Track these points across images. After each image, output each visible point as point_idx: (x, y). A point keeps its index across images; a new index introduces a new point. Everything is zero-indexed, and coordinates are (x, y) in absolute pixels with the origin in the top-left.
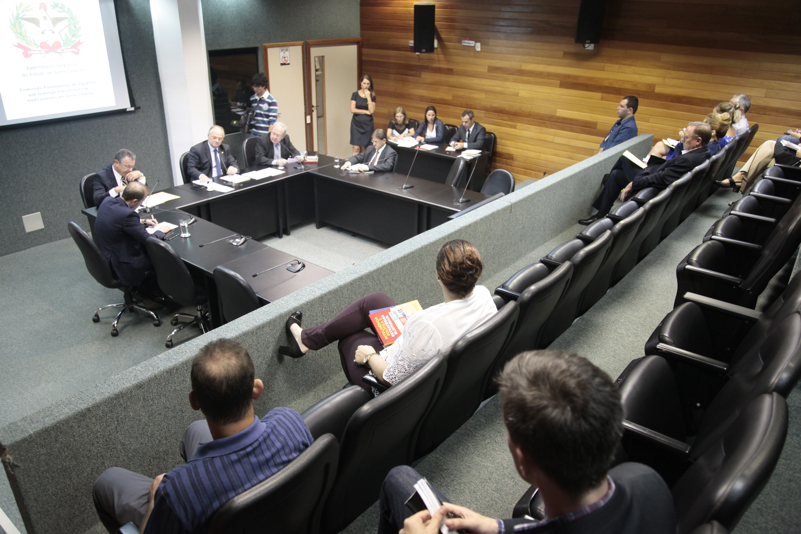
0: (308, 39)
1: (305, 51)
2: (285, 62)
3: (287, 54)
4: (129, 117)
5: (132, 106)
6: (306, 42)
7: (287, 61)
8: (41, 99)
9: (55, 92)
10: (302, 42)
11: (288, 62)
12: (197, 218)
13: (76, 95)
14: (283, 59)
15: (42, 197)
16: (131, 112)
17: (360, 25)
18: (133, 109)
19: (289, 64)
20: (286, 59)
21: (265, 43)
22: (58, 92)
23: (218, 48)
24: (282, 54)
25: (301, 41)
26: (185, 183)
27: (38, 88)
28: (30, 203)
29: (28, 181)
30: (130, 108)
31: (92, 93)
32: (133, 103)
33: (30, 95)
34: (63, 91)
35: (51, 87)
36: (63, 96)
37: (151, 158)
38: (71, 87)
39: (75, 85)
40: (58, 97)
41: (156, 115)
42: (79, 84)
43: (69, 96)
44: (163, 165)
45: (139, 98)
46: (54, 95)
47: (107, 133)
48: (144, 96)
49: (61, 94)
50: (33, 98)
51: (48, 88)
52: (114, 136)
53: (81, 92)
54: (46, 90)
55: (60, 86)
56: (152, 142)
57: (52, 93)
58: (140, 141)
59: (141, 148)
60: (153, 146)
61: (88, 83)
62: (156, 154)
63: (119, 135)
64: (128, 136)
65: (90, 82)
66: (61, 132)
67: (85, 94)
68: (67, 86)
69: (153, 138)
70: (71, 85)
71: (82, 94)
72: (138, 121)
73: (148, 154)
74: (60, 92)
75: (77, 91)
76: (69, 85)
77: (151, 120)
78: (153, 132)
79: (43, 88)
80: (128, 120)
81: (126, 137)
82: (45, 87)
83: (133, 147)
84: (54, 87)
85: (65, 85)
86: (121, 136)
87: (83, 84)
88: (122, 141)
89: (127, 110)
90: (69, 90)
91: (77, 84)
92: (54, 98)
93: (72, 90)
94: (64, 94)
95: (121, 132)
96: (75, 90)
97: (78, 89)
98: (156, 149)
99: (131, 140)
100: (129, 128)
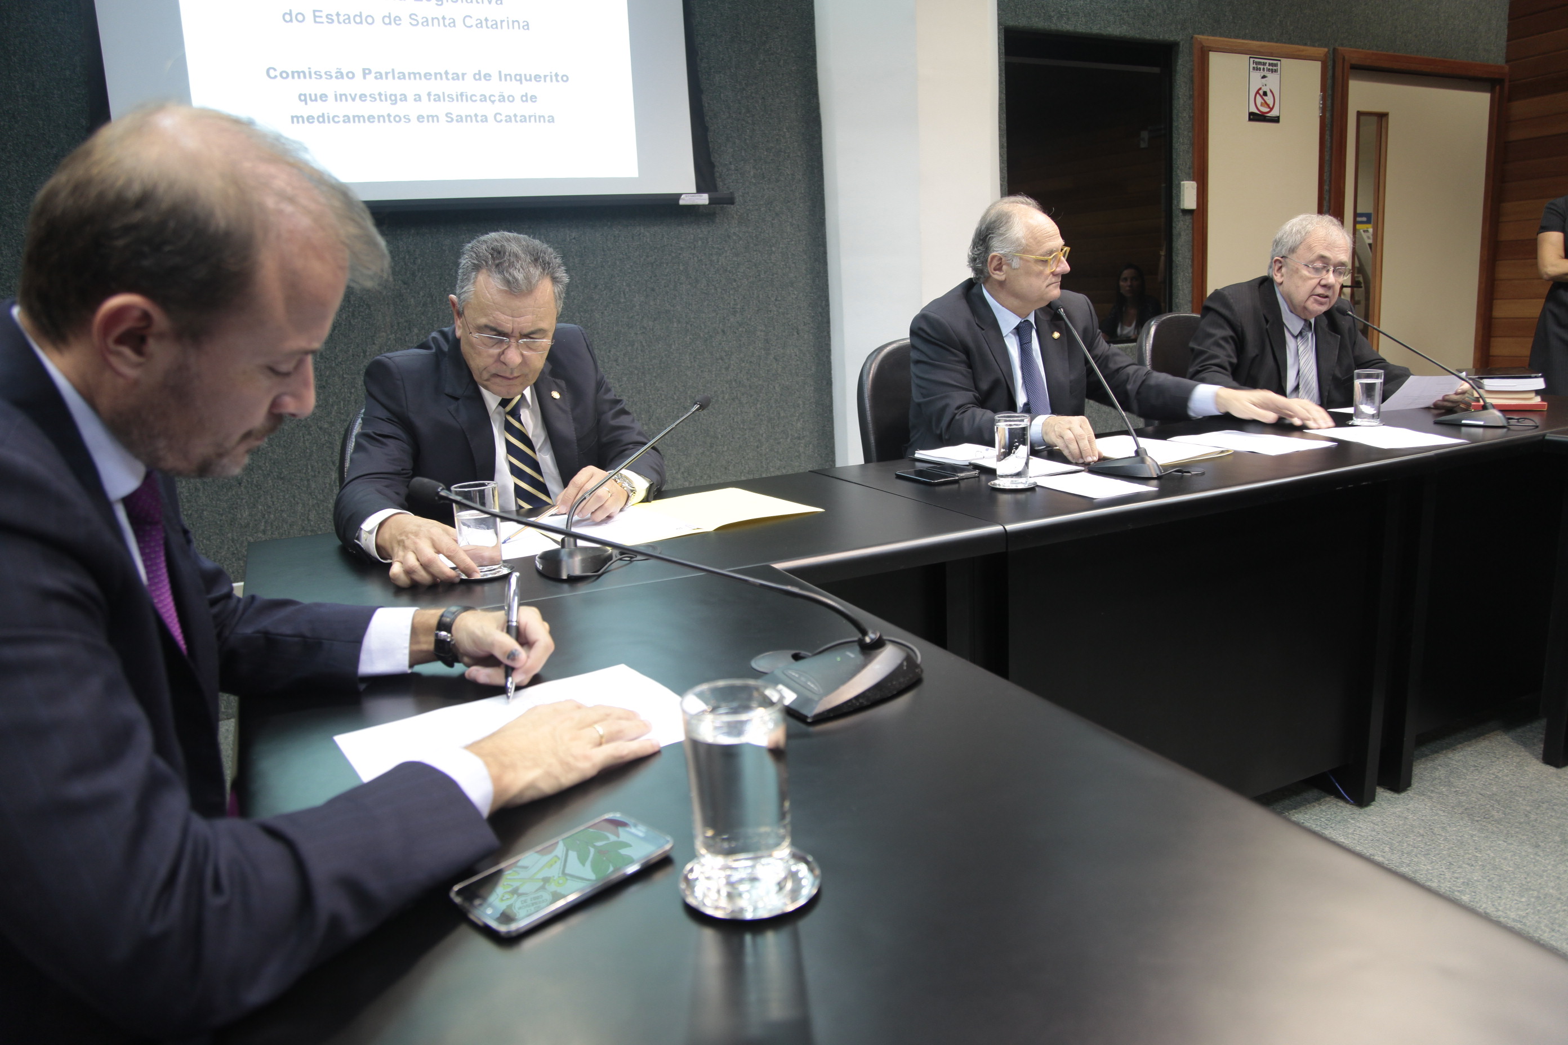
0: (1342, 45)
1: (1329, 82)
2: (1265, 110)
3: (1272, 82)
4: (690, 232)
5: (700, 190)
6: (1335, 50)
7: (1271, 109)
8: (347, 119)
9: (405, 97)
10: (1322, 51)
11: (1274, 113)
12: (923, 651)
13: (485, 119)
14: (1259, 100)
15: (312, 516)
16: (692, 210)
17: (1507, 22)
18: (704, 199)
19: (1276, 120)
20: (1269, 99)
21: (1203, 34)
22: (418, 98)
23: (1039, 23)
24: (1256, 81)
25: (1320, 46)
26: (867, 458)
27: (340, 75)
28: (264, 532)
30: (691, 196)
31: (552, 119)
32: (705, 179)
33: (303, 98)
34: (438, 98)
35: (390, 76)
36: (434, 118)
37: (759, 406)
38: (469, 86)
39: (487, 77)
40: (413, 118)
41: (792, 240)
42: (503, 77)
43: (460, 119)
44: (799, 438)
45: (733, 167)
46: (400, 109)
47: (596, 286)
48: (752, 161)
49: (427, 107)
50: (315, 109)
51: (379, 76)
52: (622, 300)
53: (506, 109)
54: (371, 86)
55: (427, 76)
56: (767, 341)
57: (394, 99)
58: (723, 331)
59: (722, 359)
60: (771, 357)
61: (537, 78)
62: (778, 389)
63: (642, 299)
64: (679, 308)
65: (545, 76)
66: (414, 263)
67: (524, 119)
68: (456, 77)
69: (774, 329)
70: (469, 77)
71: (509, 119)
72: (720, 255)
73: (750, 387)
74: (425, 98)
75: (493, 102)
76: (463, 75)
77: (773, 257)
78: (776, 306)
79: (359, 74)
80: (682, 244)
81: (667, 312)
82: (366, 72)
83: (691, 354)
84: (402, 76)
85: (446, 73)
86: (652, 303)
87: (519, 78)
88: (651, 323)
89: (682, 202)
90: (462, 95)
91: (495, 76)
92: (398, 119)
93: (471, 98)
94: (440, 109)
95: (653, 290)
96: (484, 98)
97: (497, 94)
98: (780, 370)
99: (687, 323)
100: (683, 278)
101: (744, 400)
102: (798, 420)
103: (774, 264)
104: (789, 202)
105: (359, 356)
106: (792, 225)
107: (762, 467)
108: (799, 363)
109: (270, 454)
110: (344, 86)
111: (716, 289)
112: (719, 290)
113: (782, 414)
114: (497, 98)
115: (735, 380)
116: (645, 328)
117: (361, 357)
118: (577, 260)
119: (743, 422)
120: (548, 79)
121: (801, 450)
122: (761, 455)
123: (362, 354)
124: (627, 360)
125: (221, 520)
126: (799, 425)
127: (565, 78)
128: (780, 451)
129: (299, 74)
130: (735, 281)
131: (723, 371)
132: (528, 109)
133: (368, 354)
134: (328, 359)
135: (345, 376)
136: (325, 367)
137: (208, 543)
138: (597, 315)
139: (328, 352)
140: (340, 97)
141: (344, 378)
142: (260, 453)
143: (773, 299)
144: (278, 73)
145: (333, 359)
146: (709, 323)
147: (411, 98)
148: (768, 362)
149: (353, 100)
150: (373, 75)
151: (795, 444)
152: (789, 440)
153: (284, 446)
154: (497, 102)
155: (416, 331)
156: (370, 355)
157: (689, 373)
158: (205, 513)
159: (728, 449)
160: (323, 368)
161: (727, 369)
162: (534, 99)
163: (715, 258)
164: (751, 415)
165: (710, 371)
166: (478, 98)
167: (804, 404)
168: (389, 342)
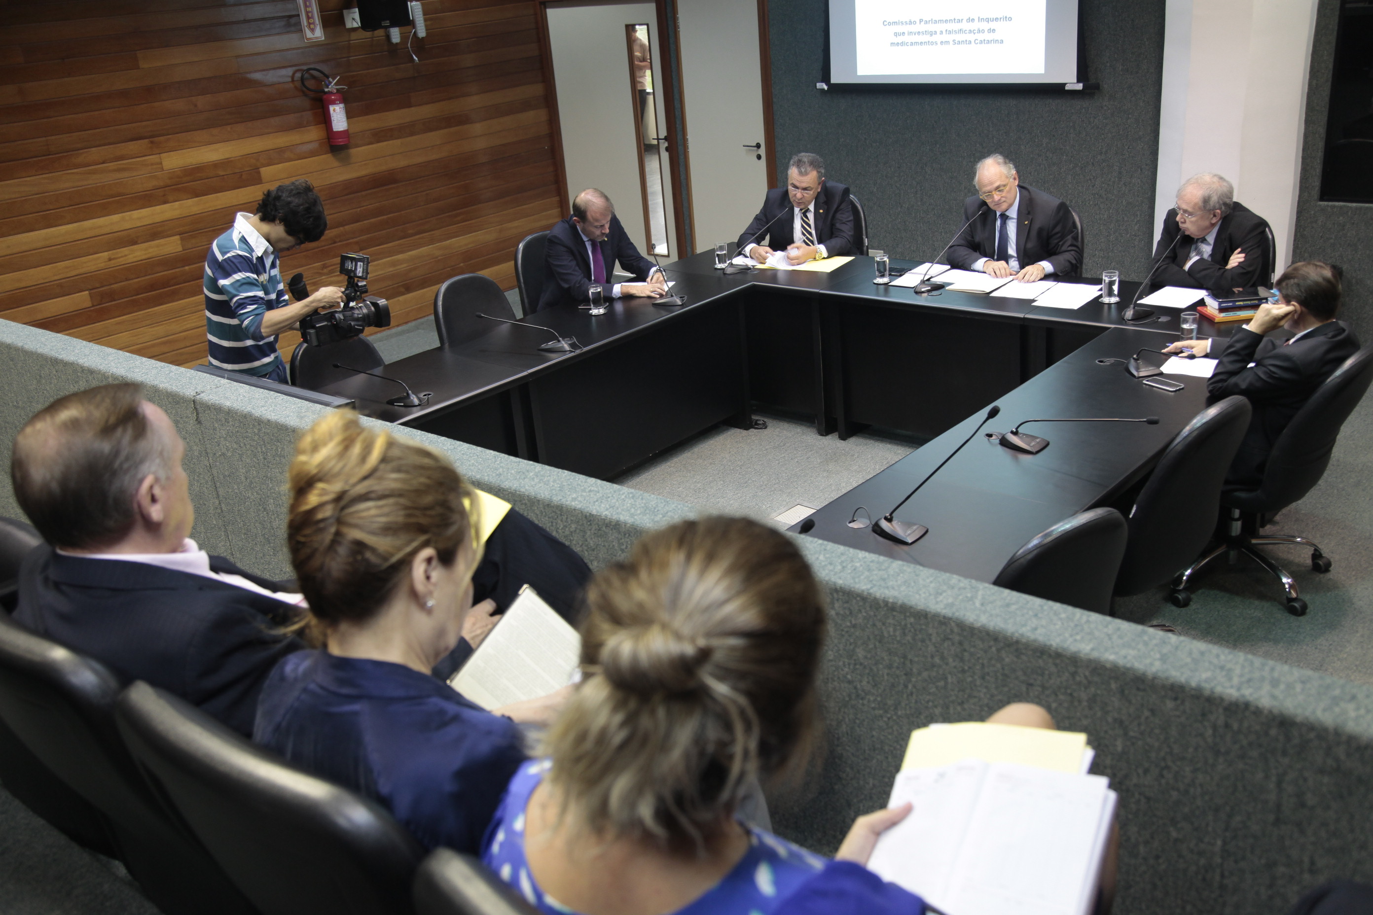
4: (1069, 103)
5: (1079, 81)
8: (912, 44)
9: (936, 32)
13: (970, 42)
15: (890, 226)
16: (1073, 93)
18: (1081, 87)
22: (941, 33)
27: (911, 23)
29: (875, 190)
30: (1073, 84)
31: (1002, 42)
32: (1082, 75)
33: (896, 34)
34: (950, 32)
35: (931, 22)
36: (947, 42)
37: (1111, 211)
38: (965, 26)
39: (973, 20)
40: (939, 43)
41: (1143, 111)
42: (980, 20)
43: (959, 43)
44: (1135, 235)
45: (1108, 65)
46: (934, 38)
47: (1023, 132)
48: (1121, 60)
49: (945, 37)
50: (900, 39)
51: (926, 22)
52: (1036, 140)
53: (980, 37)
54: (922, 27)
55: (946, 21)
56: (1120, 173)
57: (931, 34)
58: (1093, 164)
59: (1090, 180)
60: (1122, 183)
61: (997, 19)
62: (1124, 203)
63: (1047, 140)
64: (1068, 148)
65: (1001, 18)
66: (940, 113)
67: (988, 42)
68: (959, 21)
69: (1125, 166)
70: (964, 21)
71: (981, 42)
72: (1095, 118)
73: (1106, 199)
74: (944, 32)
75: (974, 33)
76: (962, 20)
77: (1129, 121)
78: (1128, 152)
79: (918, 22)
80: (1073, 111)
81: (1061, 149)
82: (921, 21)
83: (1072, 175)
84: (936, 22)
85: (955, 19)
86: (1053, 144)
87: (988, 20)
88: (1051, 155)
89: (1067, 88)
90: (961, 30)
91: (977, 20)
92: (932, 43)
93: (965, 32)
94: (950, 38)
95: (1054, 136)
96: (970, 31)
97: (977, 30)
98: (1127, 191)
99: (1072, 157)
100: (1072, 131)
101: (1102, 206)
102: (1136, 224)
103: (1130, 126)
104: (1143, 86)
106: (1144, 101)
107: (1109, 248)
108: (1140, 189)
110: (913, 28)
111: (1091, 138)
112: (1093, 139)
113: (1126, 219)
114: (976, 31)
115: (1098, 194)
116: (1047, 157)
118: (1015, 116)
119: (1100, 219)
120: (1002, 19)
121: (1136, 243)
122: (1109, 241)
124: (1036, 173)
126: (1136, 228)
127: (1010, 19)
128: (1122, 241)
129: (895, 23)
130: (1103, 134)
131: (1091, 187)
132: (990, 36)
138: (1023, 147)
140: (910, 33)
143: (1127, 147)
144: (887, 23)
146: (1085, 158)
147: (938, 33)
148: (1120, 186)
149: (915, 34)
150: (923, 22)
151: (1132, 239)
152: (1128, 235)
154: (976, 34)
155: (938, 146)
157: (1070, 186)
159: (1089, 233)
161: (1093, 186)
162: (994, 30)
163: (1092, 120)
164: (1106, 216)
165: (1083, 186)
166: (968, 32)
167: (1141, 215)
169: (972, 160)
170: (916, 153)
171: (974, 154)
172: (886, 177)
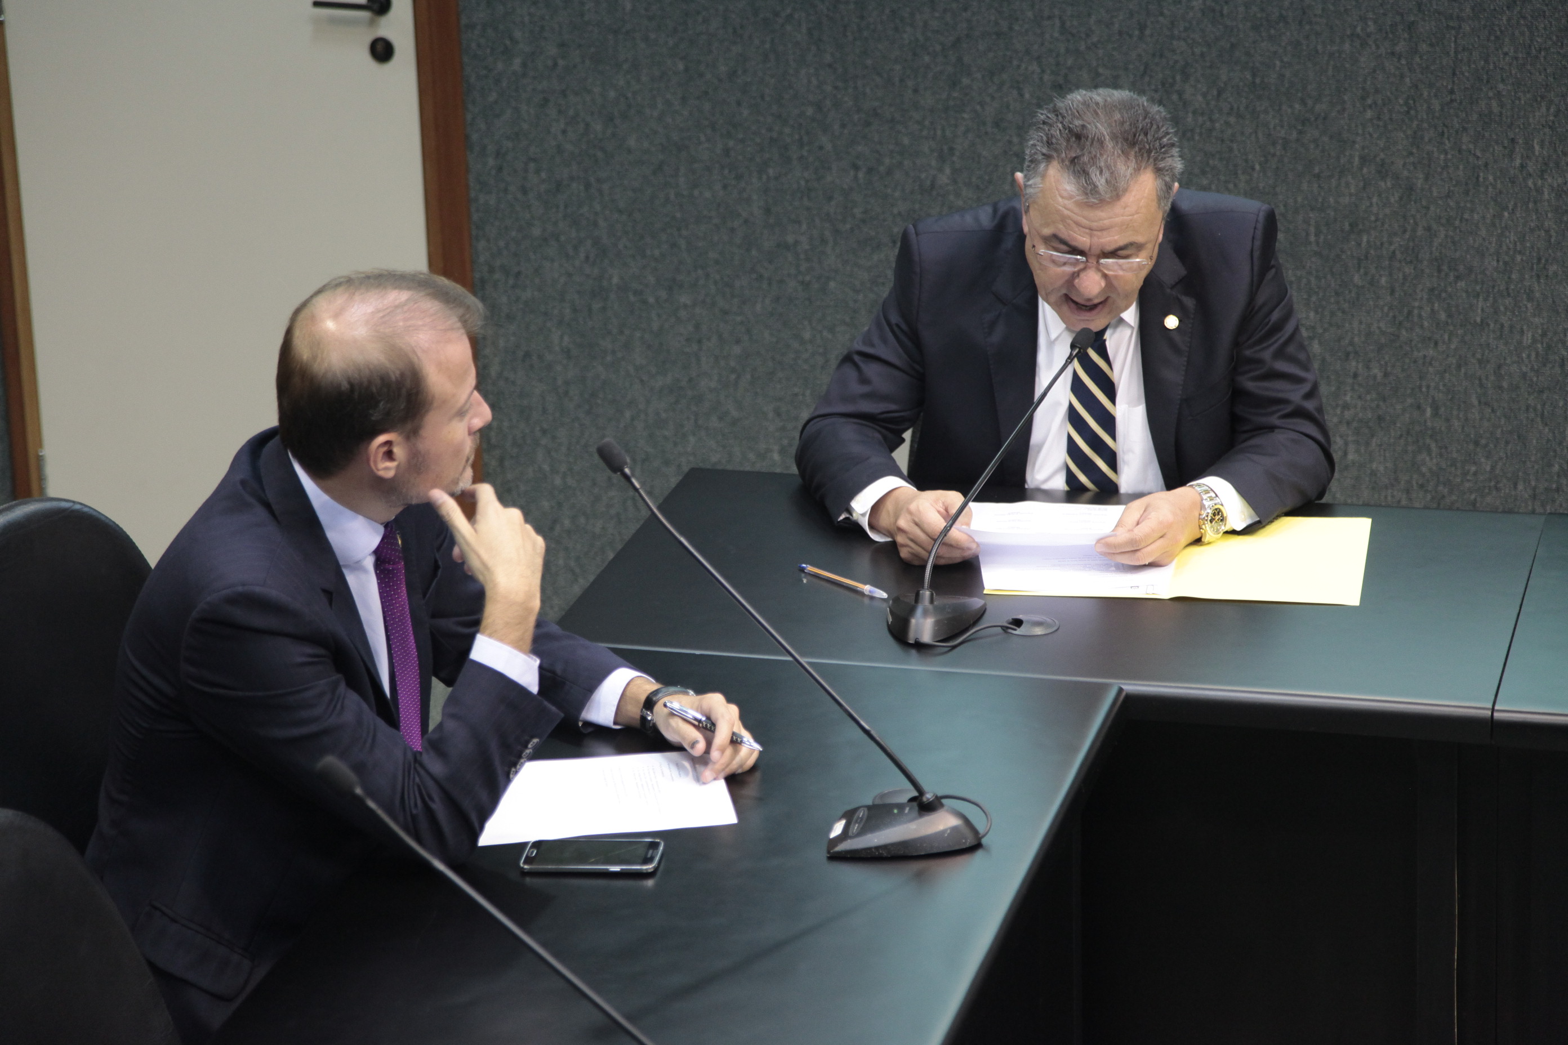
105: (1131, 36)
109: (952, 197)
117: (1135, 39)
123: (1137, 32)
125: (856, 301)
133: (1148, 32)
134: (1073, 35)
135: (1101, 70)
136: (1067, 50)
137: (830, 336)
139: (1075, 23)
141: (1098, 75)
142: (934, 193)
145: (1083, 36)
153: (978, 187)
156: (1152, 36)
158: (832, 284)
160: (1062, 50)
168: (1191, 14)
169: (1401, 47)
170: (1142, 28)
171: (1411, 26)
172: (997, 124)
